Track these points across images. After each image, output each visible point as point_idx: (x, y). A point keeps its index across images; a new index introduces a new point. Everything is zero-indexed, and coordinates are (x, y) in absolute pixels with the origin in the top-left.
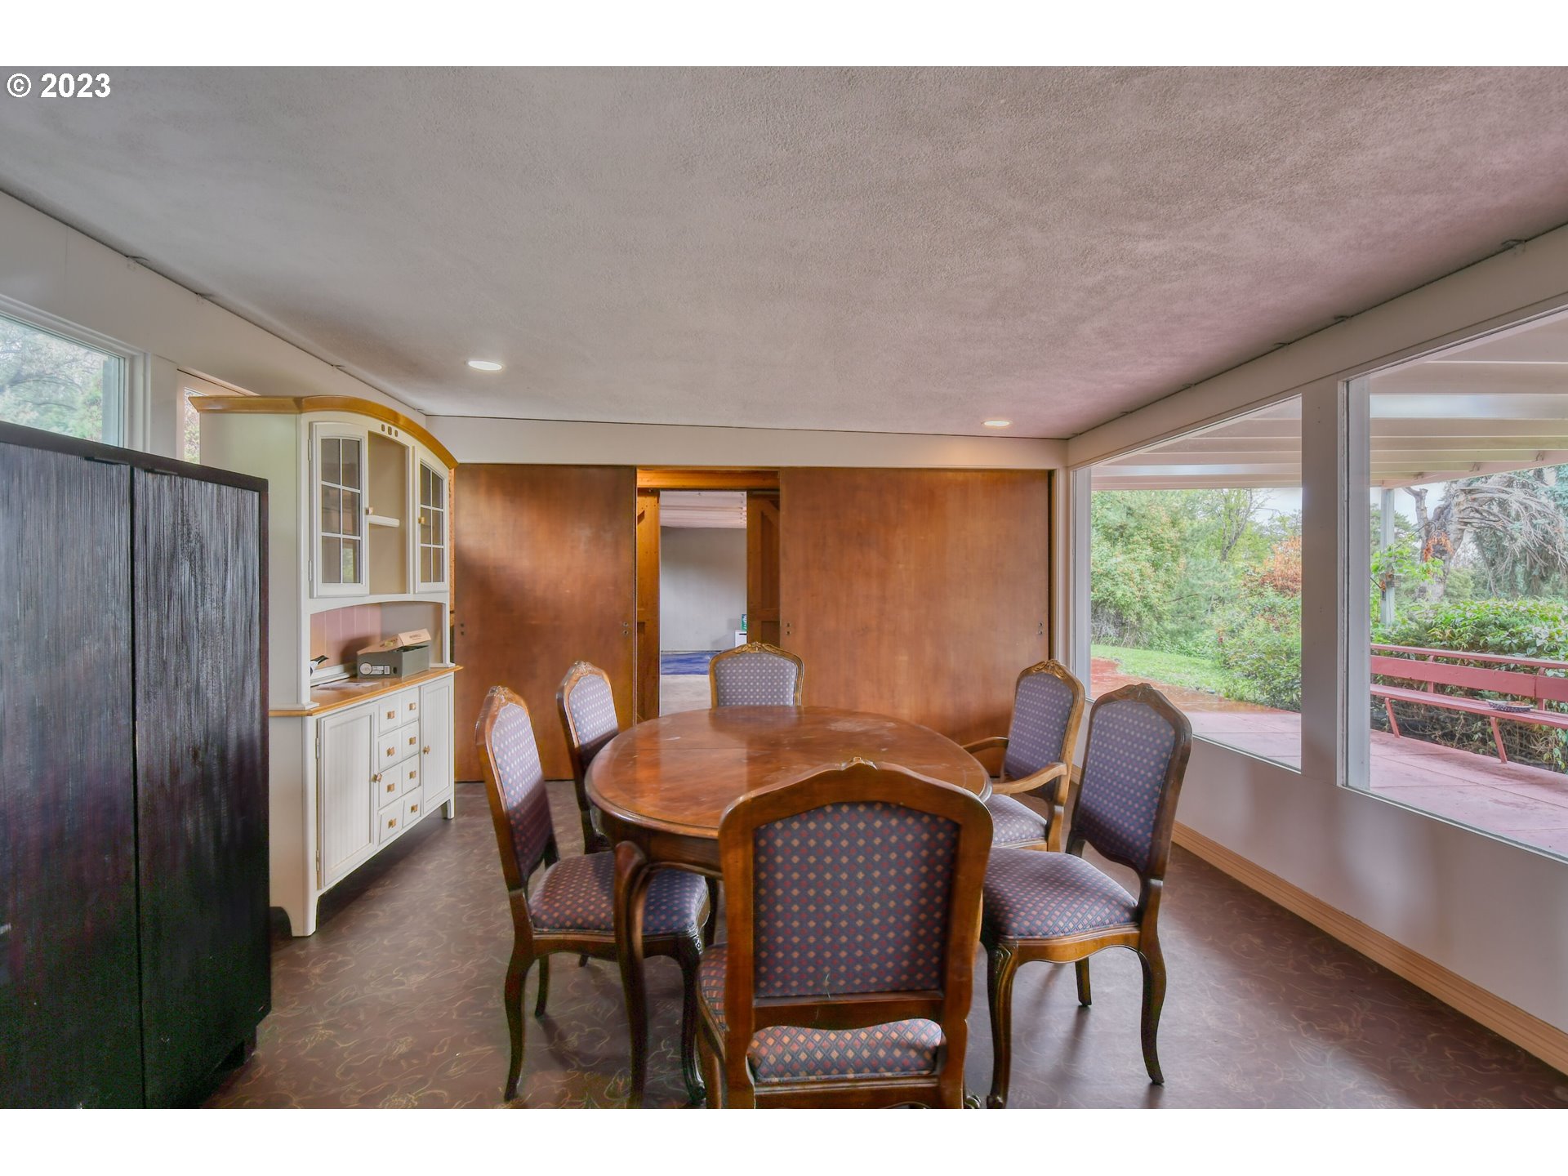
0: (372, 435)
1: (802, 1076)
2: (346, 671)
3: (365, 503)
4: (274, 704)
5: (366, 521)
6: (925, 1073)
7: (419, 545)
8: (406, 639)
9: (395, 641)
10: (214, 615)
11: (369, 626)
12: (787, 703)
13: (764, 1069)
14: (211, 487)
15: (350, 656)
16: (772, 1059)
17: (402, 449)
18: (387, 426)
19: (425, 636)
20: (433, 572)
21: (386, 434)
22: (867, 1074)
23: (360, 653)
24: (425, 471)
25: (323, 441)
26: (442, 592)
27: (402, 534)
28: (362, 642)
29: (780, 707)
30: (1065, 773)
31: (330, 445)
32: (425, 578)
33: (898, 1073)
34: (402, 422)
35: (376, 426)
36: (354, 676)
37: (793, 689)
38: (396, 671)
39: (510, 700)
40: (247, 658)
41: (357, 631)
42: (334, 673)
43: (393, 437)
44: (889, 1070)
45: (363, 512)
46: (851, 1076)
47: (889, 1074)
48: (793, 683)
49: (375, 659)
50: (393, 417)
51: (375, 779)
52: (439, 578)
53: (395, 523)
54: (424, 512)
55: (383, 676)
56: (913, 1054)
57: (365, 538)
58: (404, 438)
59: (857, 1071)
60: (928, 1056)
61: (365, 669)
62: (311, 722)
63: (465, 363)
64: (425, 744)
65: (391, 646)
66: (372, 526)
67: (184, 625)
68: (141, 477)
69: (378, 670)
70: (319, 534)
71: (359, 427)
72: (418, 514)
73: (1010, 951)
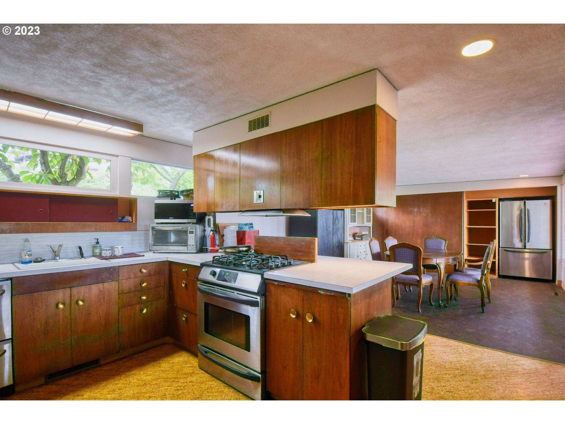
1: (401, 280)
2: (354, 238)
4: (345, 241)
5: (357, 212)
7: (366, 215)
8: (363, 233)
9: (361, 233)
10: (339, 226)
11: (357, 230)
13: (397, 278)
14: (339, 211)
15: (354, 236)
19: (367, 233)
20: (368, 221)
23: (356, 235)
26: (370, 224)
27: (363, 213)
28: (356, 233)
30: (490, 263)
32: (367, 222)
33: (413, 282)
37: (443, 247)
38: (362, 239)
39: (375, 240)
40: (342, 232)
41: (355, 232)
42: (352, 239)
45: (356, 210)
48: (444, 245)
49: (358, 236)
51: (358, 256)
52: (370, 222)
53: (362, 211)
55: (359, 240)
57: (357, 215)
60: (419, 281)
61: (357, 238)
62: (349, 244)
64: (367, 253)
65: (361, 234)
67: (337, 227)
68: (334, 211)
69: (359, 238)
70: (350, 215)
72: (366, 210)
73: (449, 281)
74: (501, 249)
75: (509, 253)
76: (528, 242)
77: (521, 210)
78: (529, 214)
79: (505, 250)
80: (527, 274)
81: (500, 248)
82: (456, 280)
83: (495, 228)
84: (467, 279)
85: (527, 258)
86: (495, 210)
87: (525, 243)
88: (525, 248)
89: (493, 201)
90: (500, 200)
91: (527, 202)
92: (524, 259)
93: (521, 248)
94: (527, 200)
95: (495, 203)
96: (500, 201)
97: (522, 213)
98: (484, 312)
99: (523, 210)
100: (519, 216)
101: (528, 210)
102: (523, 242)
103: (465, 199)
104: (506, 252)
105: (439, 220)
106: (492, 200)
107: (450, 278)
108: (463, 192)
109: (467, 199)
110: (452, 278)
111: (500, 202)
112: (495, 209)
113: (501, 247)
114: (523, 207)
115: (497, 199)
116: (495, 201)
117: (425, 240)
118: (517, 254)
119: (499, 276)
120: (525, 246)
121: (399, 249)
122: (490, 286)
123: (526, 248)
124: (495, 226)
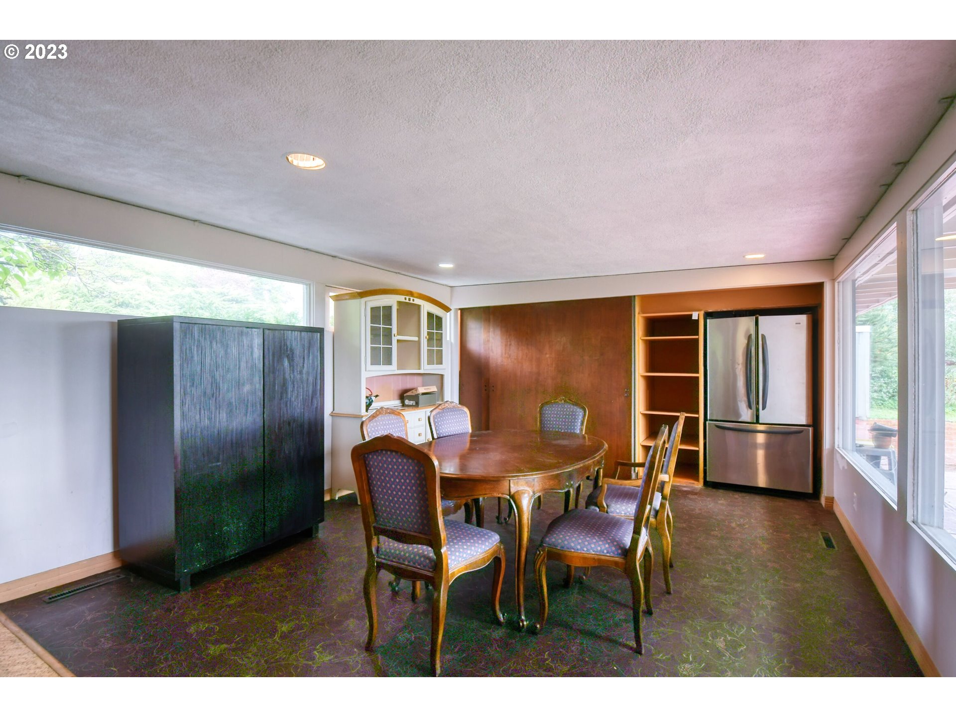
0: (399, 303)
2: (401, 403)
3: (395, 331)
5: (395, 339)
6: (431, 570)
7: (426, 348)
8: (420, 390)
9: (417, 390)
11: (404, 384)
12: (576, 431)
14: (297, 333)
16: (383, 550)
17: (418, 307)
18: (407, 298)
20: (435, 360)
21: (407, 301)
22: (411, 564)
23: (405, 395)
24: (430, 315)
25: (372, 309)
26: (442, 369)
27: (416, 343)
29: (571, 433)
30: (667, 480)
31: (375, 310)
33: (422, 566)
34: (415, 295)
35: (401, 298)
36: (404, 405)
38: (418, 404)
43: (411, 302)
44: (419, 565)
45: (393, 335)
46: (406, 563)
47: (419, 567)
48: (580, 421)
49: (411, 398)
50: (411, 293)
52: (439, 362)
54: (429, 333)
55: (412, 406)
56: (428, 561)
57: (395, 346)
58: (417, 301)
59: (409, 562)
60: (433, 563)
61: (407, 402)
63: (438, 265)
65: (416, 392)
66: (398, 341)
67: (285, 379)
69: (412, 403)
70: (370, 345)
71: (392, 301)
72: (426, 334)
73: (543, 551)
74: (709, 423)
75: (727, 433)
76: (764, 408)
77: (750, 337)
78: (765, 346)
79: (718, 427)
80: (762, 481)
81: (707, 422)
82: (563, 547)
83: (698, 378)
84: (593, 546)
85: (760, 444)
86: (697, 337)
87: (758, 410)
88: (757, 422)
89: (693, 318)
90: (709, 315)
91: (761, 319)
92: (755, 446)
93: (749, 420)
94: (761, 315)
95: (697, 321)
96: (708, 318)
97: (750, 345)
98: (640, 653)
99: (753, 337)
100: (746, 350)
101: (763, 337)
102: (753, 408)
103: (639, 313)
104: (719, 429)
105: (586, 358)
106: (691, 315)
107: (547, 539)
108: (634, 296)
109: (643, 313)
110: (553, 540)
111: (708, 320)
112: (697, 334)
113: (710, 420)
114: (753, 332)
115: (702, 313)
116: (697, 319)
117: (541, 408)
118: (742, 435)
119: (706, 483)
120: (758, 417)
121: (377, 457)
122: (668, 545)
123: (760, 422)
124: (697, 372)
